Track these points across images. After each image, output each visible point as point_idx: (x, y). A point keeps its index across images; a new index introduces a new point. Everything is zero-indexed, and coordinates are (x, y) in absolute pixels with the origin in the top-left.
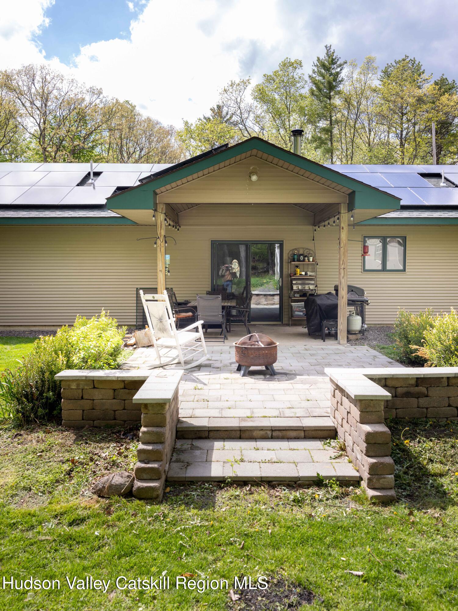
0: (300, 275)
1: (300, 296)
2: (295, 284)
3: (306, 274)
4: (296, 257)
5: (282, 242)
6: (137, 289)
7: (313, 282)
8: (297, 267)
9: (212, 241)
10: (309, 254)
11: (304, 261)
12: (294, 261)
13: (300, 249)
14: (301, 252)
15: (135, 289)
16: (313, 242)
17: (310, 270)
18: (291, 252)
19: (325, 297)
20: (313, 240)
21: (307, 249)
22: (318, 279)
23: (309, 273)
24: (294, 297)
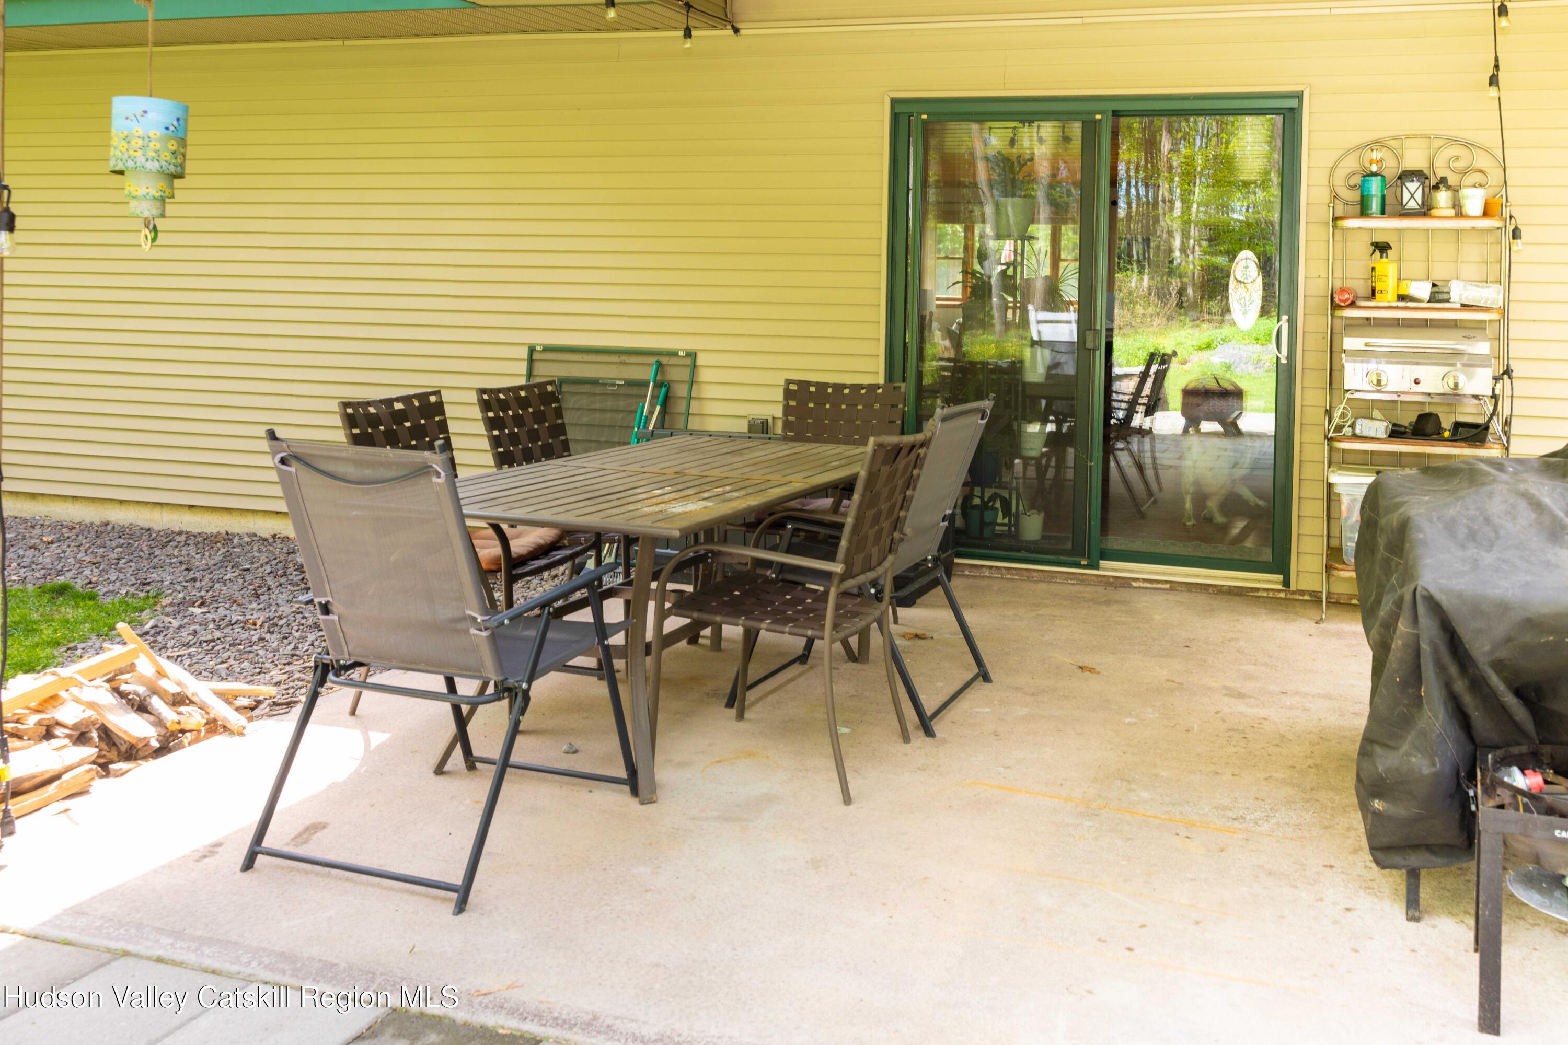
0: (1401, 298)
1: (1396, 433)
2: (1361, 355)
3: (1438, 295)
4: (1375, 186)
5: (1293, 103)
6: (532, 350)
7: (1482, 347)
8: (1382, 248)
9: (894, 102)
10: (1464, 173)
11: (1425, 210)
12: (1364, 213)
13: (1408, 143)
14: (1414, 160)
15: (524, 353)
16: (1493, 92)
17: (1470, 270)
18: (1351, 164)
19: (1526, 515)
20: (1494, 81)
21: (1456, 141)
22: (1516, 330)
23: (1459, 292)
24: (1356, 437)
